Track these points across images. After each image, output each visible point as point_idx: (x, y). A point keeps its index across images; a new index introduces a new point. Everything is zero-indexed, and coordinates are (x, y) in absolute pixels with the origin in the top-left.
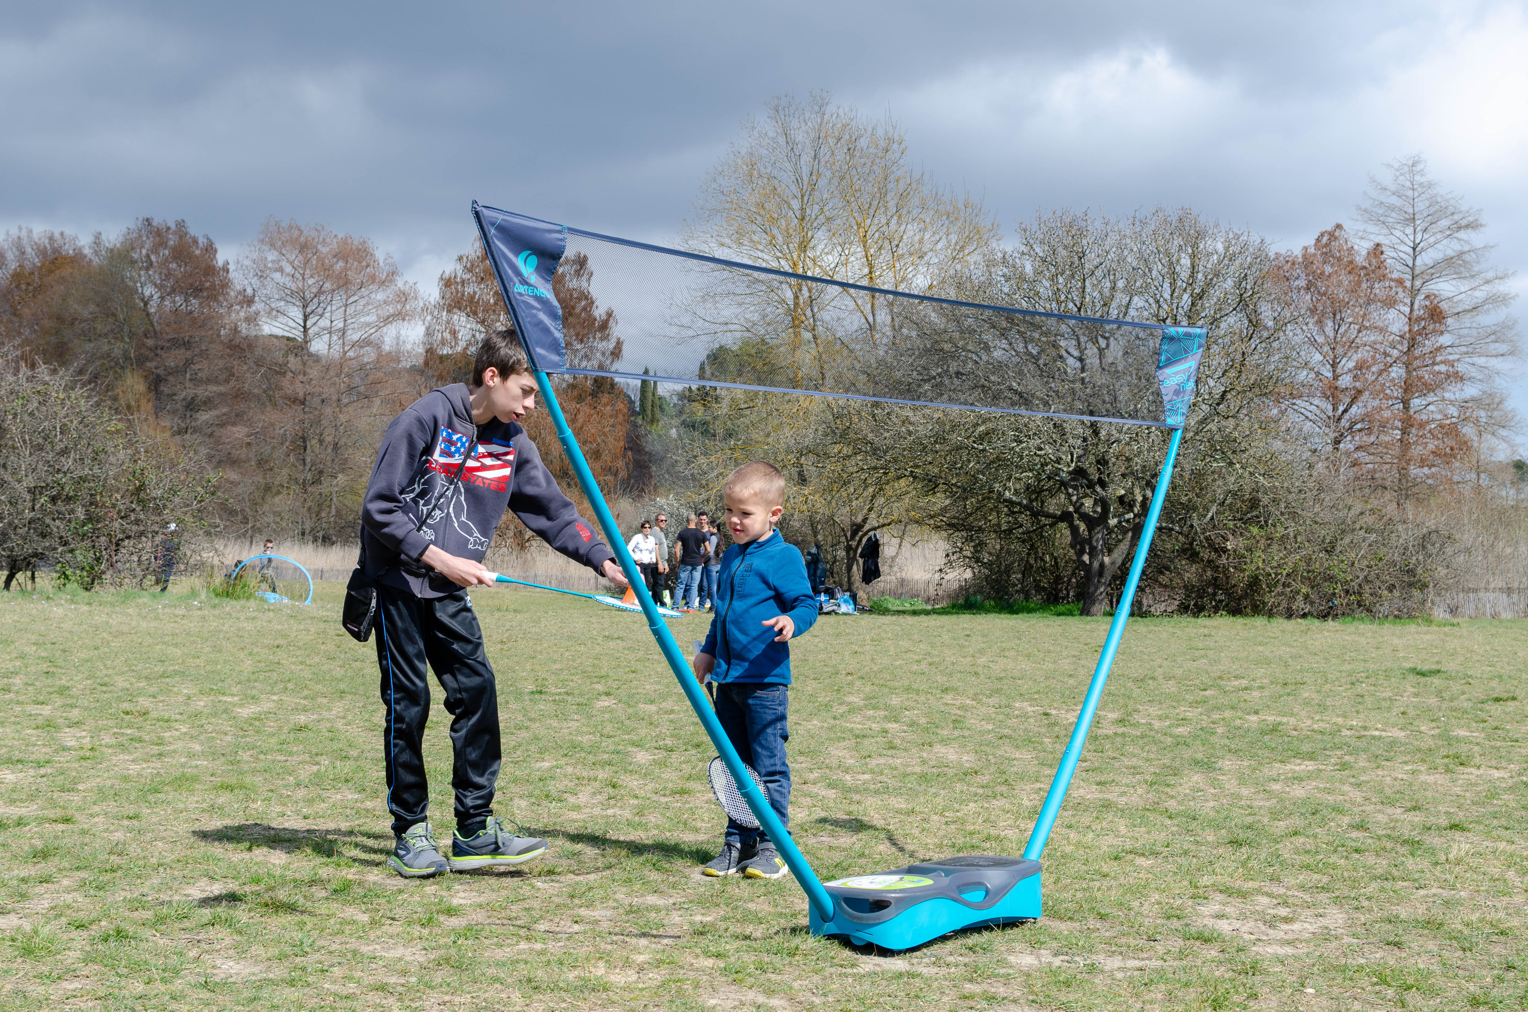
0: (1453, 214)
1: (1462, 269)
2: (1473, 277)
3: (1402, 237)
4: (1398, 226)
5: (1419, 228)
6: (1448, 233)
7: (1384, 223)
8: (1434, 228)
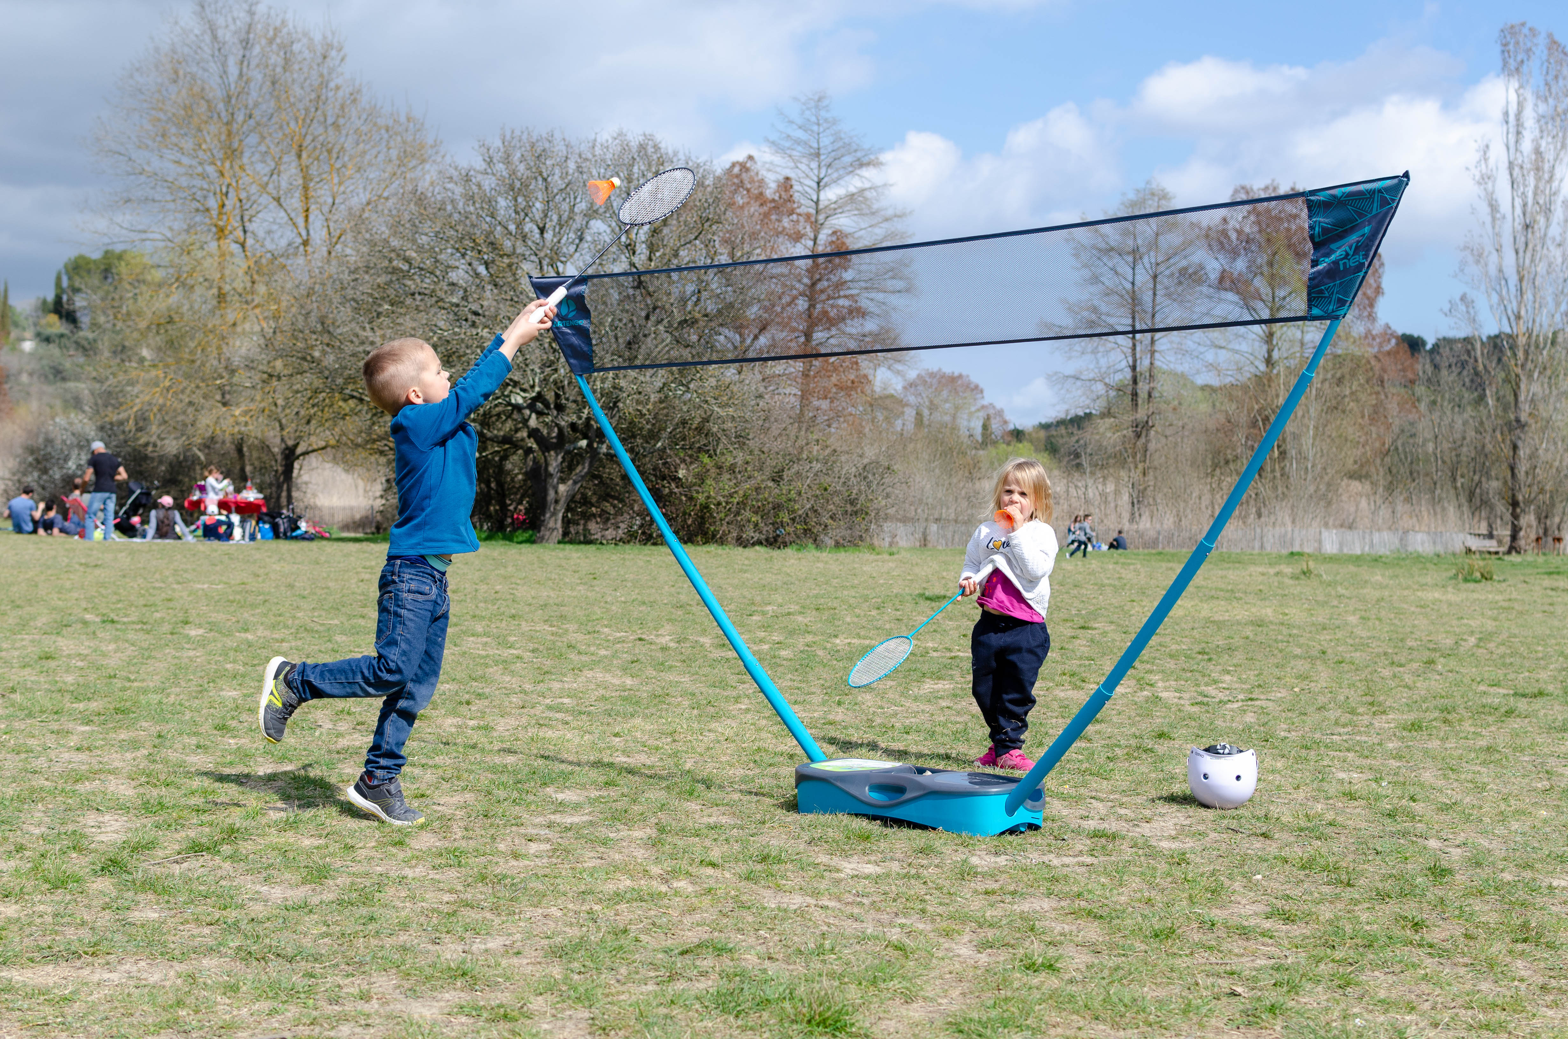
0: (856, 151)
1: (863, 206)
2: (873, 214)
3: (807, 171)
4: (804, 160)
5: (823, 164)
6: (850, 169)
7: (790, 156)
8: (837, 164)
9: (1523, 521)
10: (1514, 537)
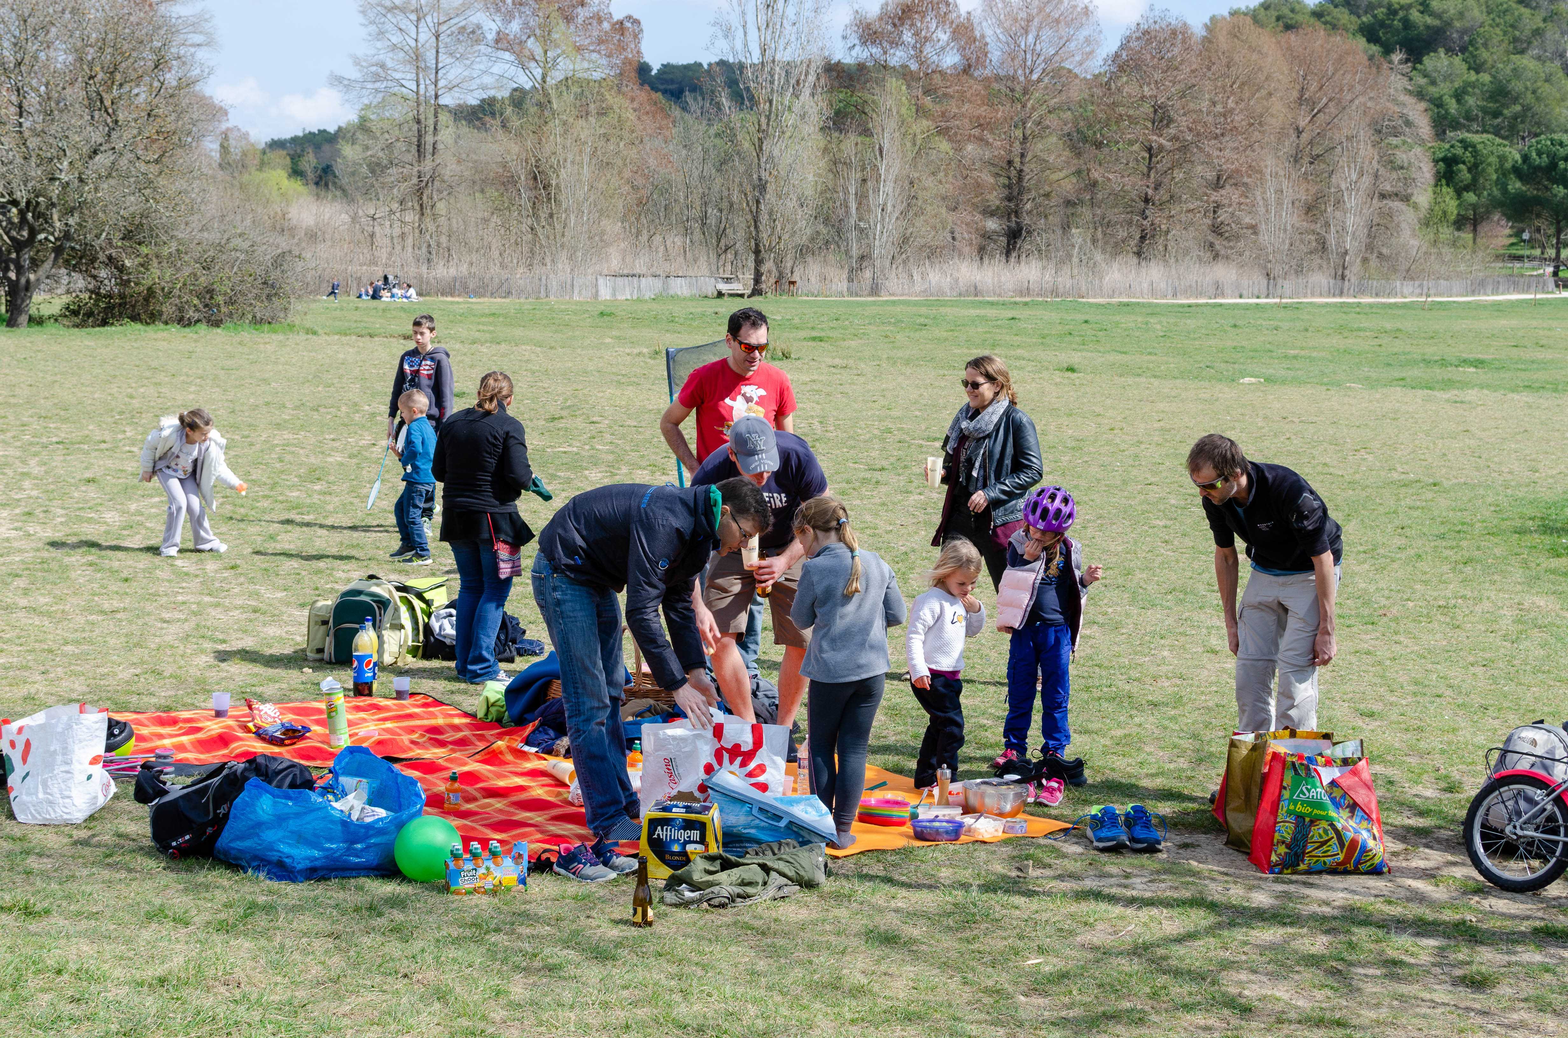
9: (764, 269)
10: (757, 280)
